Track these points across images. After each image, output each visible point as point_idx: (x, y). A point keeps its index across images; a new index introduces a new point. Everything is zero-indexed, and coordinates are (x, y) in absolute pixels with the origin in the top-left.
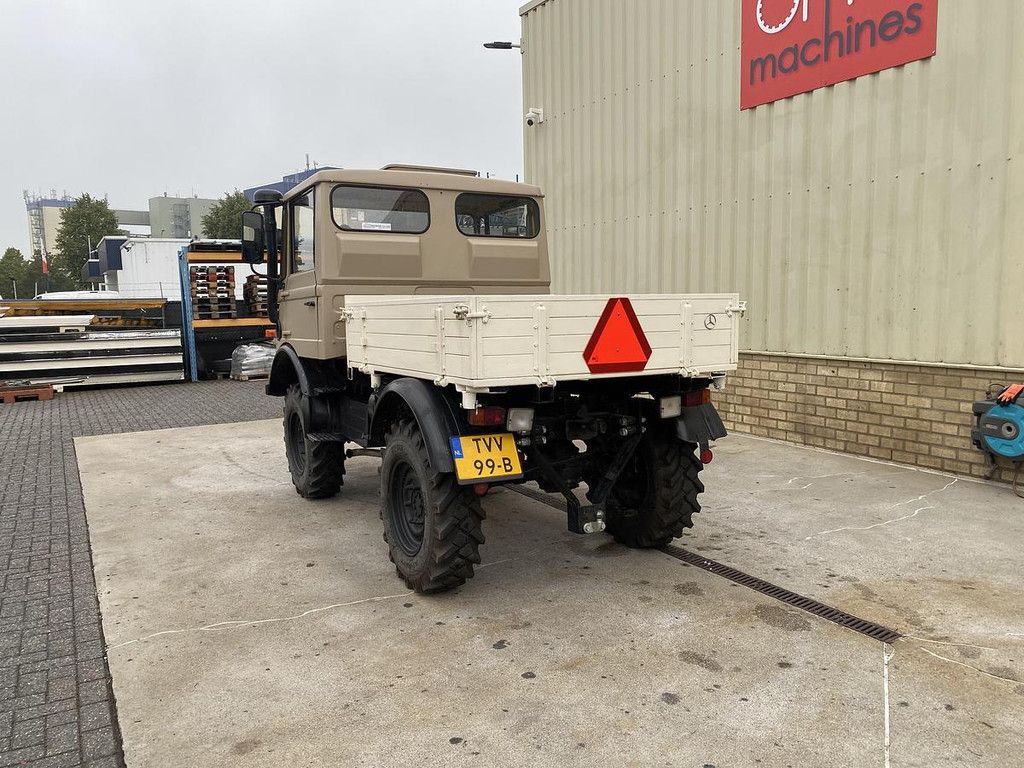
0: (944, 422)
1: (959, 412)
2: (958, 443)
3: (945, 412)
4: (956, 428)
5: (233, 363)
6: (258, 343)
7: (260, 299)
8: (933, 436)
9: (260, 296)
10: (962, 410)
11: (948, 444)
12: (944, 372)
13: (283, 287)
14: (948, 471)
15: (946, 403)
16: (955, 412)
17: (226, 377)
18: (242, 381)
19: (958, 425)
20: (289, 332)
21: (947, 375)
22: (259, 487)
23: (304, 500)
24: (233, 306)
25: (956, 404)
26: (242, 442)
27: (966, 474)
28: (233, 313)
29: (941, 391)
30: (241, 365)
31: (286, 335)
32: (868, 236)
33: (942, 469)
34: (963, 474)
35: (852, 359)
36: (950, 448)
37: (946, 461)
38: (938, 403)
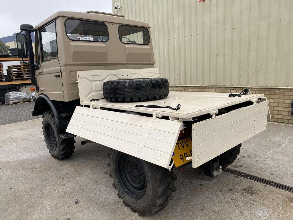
0: (278, 107)
1: (284, 103)
2: (284, 113)
3: (279, 103)
4: (283, 108)
5: (6, 98)
6: (15, 91)
7: (14, 74)
8: (275, 111)
9: (14, 73)
10: (285, 102)
11: (280, 114)
12: (279, 90)
13: (38, 68)
14: (280, 123)
15: (279, 100)
16: (283, 103)
17: (3, 103)
18: (10, 105)
19: (284, 107)
20: (43, 89)
21: (280, 91)
22: (33, 155)
23: (56, 160)
24: (4, 77)
25: (283, 100)
26: (18, 132)
27: (287, 123)
28: (4, 80)
29: (278, 97)
30: (9, 99)
31: (42, 91)
32: (249, 45)
33: (278, 122)
34: (285, 123)
35: (235, 87)
36: (281, 115)
37: (279, 119)
38: (276, 101)
